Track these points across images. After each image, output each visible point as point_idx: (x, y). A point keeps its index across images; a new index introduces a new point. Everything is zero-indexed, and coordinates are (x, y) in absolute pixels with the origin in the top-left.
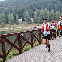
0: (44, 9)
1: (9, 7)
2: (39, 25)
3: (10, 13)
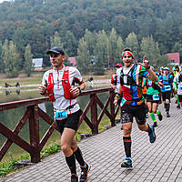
0: (108, 30)
1: (4, 23)
3: (6, 40)
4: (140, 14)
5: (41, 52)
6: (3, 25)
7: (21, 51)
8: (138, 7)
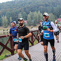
0: (37, 11)
1: (3, 10)
2: (32, 28)
3: (3, 15)
4: (48, 6)
5: (15, 19)
6: (2, 10)
7: (8, 19)
8: (47, 3)
